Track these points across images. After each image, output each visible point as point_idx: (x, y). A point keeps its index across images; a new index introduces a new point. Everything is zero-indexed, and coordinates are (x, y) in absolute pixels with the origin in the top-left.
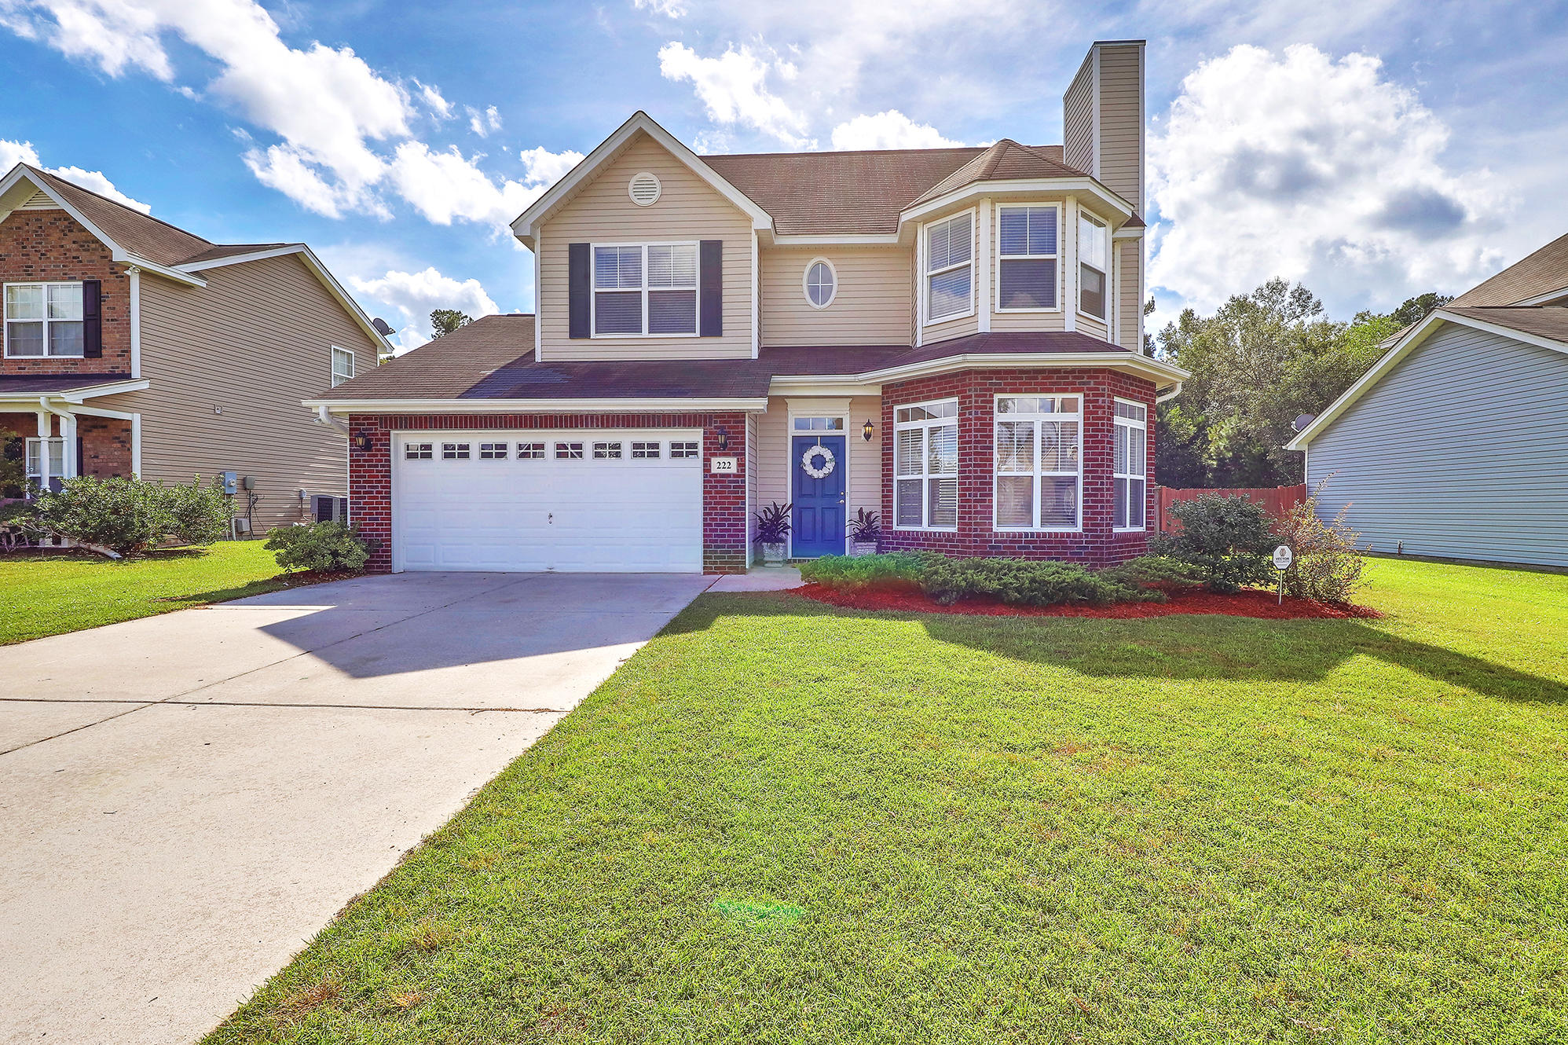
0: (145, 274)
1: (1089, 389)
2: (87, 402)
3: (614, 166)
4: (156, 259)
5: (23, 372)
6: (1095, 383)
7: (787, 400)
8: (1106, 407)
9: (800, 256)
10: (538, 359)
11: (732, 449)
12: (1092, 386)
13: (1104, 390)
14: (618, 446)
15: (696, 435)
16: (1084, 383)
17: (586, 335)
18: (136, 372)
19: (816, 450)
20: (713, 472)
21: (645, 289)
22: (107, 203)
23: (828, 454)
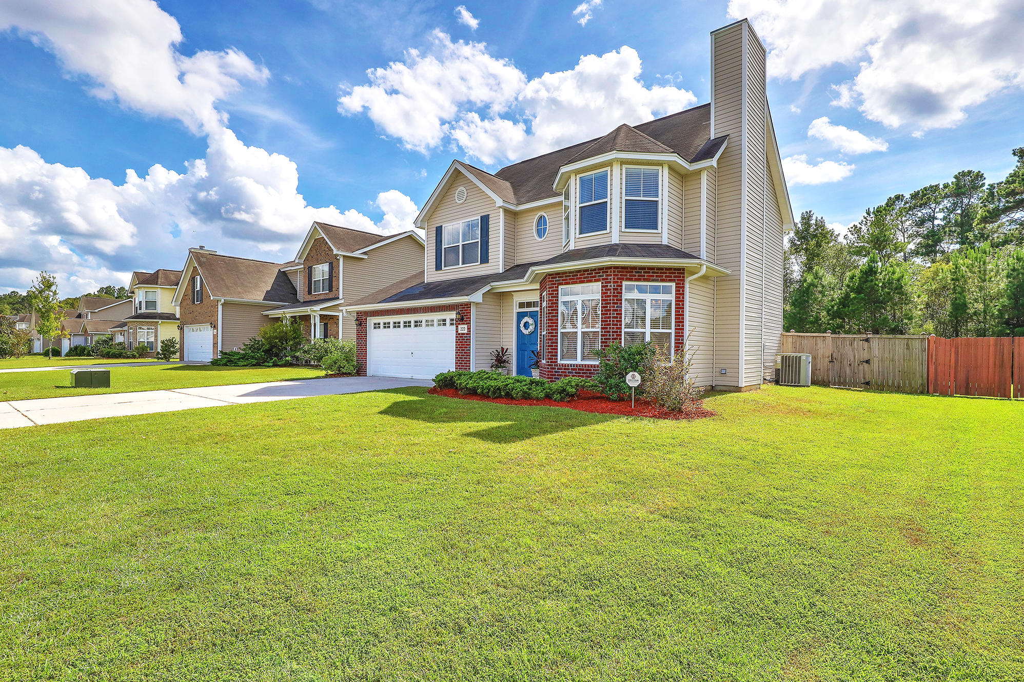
0: (344, 256)
1: (603, 279)
2: (321, 309)
3: (452, 187)
4: (347, 251)
5: (316, 299)
6: (607, 275)
7: (513, 293)
8: (612, 289)
9: (532, 214)
10: (426, 282)
11: (465, 321)
12: (605, 277)
13: (611, 279)
14: (433, 321)
15: (453, 315)
16: (600, 276)
17: (441, 269)
18: (341, 297)
19: (526, 319)
20: (459, 332)
21: (461, 244)
22: (342, 229)
23: (531, 321)
